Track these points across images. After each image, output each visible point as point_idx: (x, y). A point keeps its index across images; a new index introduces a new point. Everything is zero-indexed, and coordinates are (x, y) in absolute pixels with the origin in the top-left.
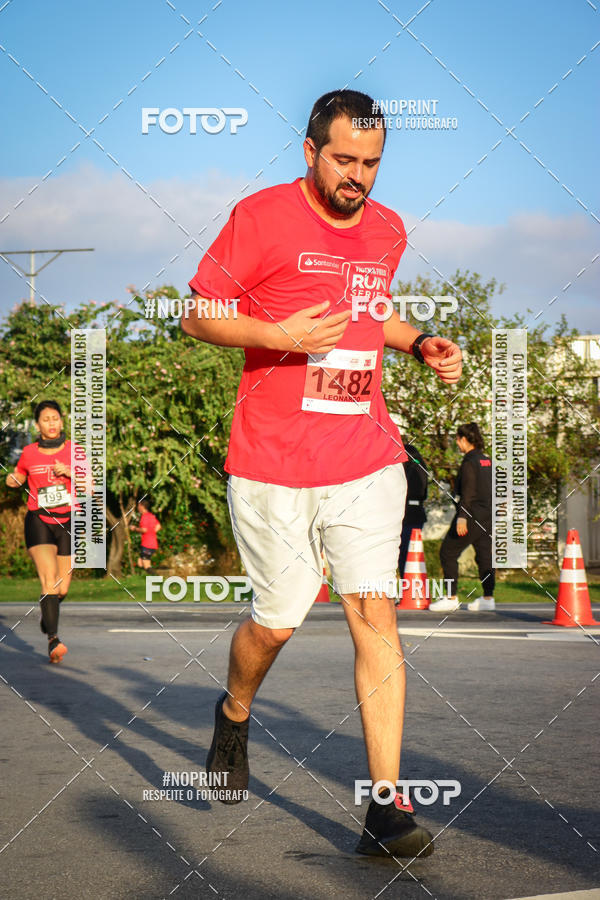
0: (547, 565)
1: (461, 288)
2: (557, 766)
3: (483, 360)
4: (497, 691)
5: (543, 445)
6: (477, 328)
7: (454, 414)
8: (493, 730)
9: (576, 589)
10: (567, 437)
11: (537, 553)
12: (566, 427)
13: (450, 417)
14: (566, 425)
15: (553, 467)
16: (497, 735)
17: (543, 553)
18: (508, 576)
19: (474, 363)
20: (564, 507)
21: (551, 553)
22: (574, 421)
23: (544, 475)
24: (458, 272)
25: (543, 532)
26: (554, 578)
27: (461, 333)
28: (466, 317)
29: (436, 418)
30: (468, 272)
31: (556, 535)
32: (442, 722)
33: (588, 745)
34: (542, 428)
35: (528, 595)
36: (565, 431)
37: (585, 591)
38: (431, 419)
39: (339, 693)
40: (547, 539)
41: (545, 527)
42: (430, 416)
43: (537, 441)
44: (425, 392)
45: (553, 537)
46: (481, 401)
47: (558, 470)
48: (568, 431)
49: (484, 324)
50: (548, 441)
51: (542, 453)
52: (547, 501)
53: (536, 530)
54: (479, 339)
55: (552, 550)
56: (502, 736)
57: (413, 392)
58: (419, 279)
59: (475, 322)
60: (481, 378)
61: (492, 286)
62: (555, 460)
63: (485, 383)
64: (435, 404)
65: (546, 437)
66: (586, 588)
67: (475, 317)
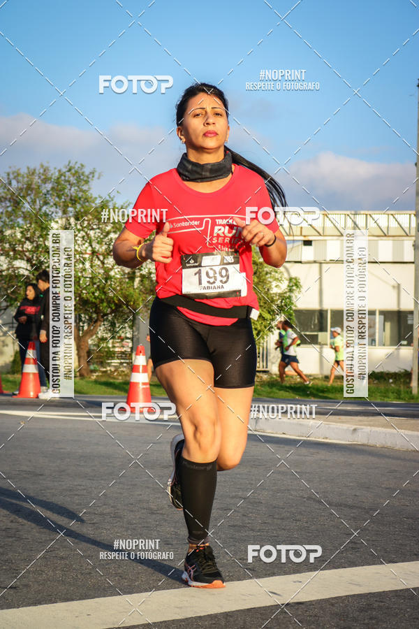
0: (124, 369)
1: (71, 174)
2: (118, 509)
3: (85, 225)
4: (81, 456)
5: (125, 286)
6: (81, 202)
8: (76, 483)
9: (141, 387)
10: (142, 281)
11: (119, 361)
12: (141, 274)
14: (141, 272)
15: (131, 301)
16: (78, 487)
17: (122, 361)
18: (97, 376)
19: (79, 227)
20: (138, 329)
21: (128, 361)
22: (147, 270)
23: (125, 307)
24: (70, 162)
25: (123, 347)
26: (128, 378)
27: (70, 205)
28: (74, 194)
30: (76, 162)
31: (132, 348)
32: (41, 477)
33: (141, 495)
34: (125, 274)
35: (110, 390)
36: (140, 277)
37: (147, 388)
40: (125, 351)
41: (124, 343)
43: (120, 283)
45: (129, 350)
46: (82, 253)
47: (134, 303)
48: (142, 276)
49: (87, 200)
50: (127, 283)
51: (124, 291)
52: (126, 325)
53: (118, 345)
54: (82, 210)
55: (129, 359)
56: (82, 487)
57: (35, 245)
59: (80, 198)
60: (83, 237)
61: (93, 173)
62: (132, 296)
63: (86, 241)
65: (127, 280)
66: (148, 386)
67: (80, 195)
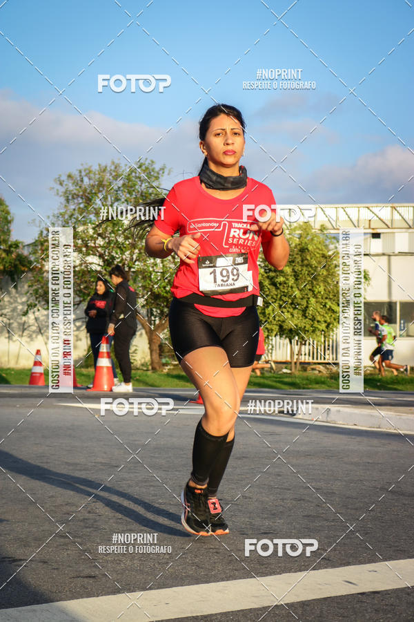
1: (142, 170)
7: (135, 257)
13: (132, 259)
24: (140, 159)
27: (141, 201)
28: (145, 191)
29: (122, 259)
30: (146, 159)
38: (119, 260)
39: (47, 448)
42: (118, 258)
44: (115, 241)
57: (107, 241)
58: (113, 163)
61: (163, 169)
64: (122, 250)
67: (151, 190)
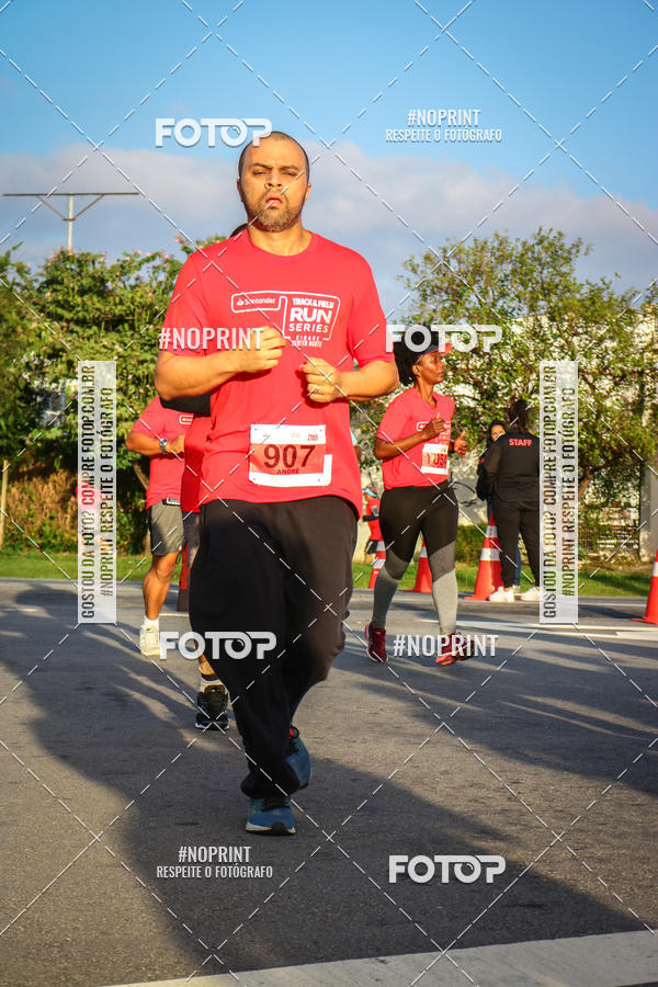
0: (627, 555)
1: (543, 248)
3: (564, 329)
5: (628, 422)
6: (558, 292)
10: (654, 415)
11: (617, 541)
12: (653, 404)
13: (526, 390)
14: (654, 401)
15: (638, 447)
18: (584, 565)
19: (555, 331)
20: (648, 492)
21: (632, 541)
23: (628, 456)
25: (624, 519)
26: (634, 569)
27: (541, 297)
28: (548, 280)
29: (511, 389)
30: (551, 230)
31: (638, 521)
34: (627, 404)
35: (610, 588)
36: (651, 408)
38: (505, 391)
40: (627, 525)
41: (624, 513)
42: (505, 387)
43: (621, 419)
44: (499, 361)
45: (635, 524)
47: (643, 451)
48: (655, 408)
49: (567, 289)
50: (632, 419)
51: (626, 431)
52: (629, 485)
53: (616, 516)
54: (560, 304)
55: (633, 538)
57: (487, 360)
59: (557, 286)
60: (562, 347)
61: (578, 246)
62: (640, 439)
63: (566, 354)
64: (511, 375)
65: (631, 414)
67: (557, 280)
